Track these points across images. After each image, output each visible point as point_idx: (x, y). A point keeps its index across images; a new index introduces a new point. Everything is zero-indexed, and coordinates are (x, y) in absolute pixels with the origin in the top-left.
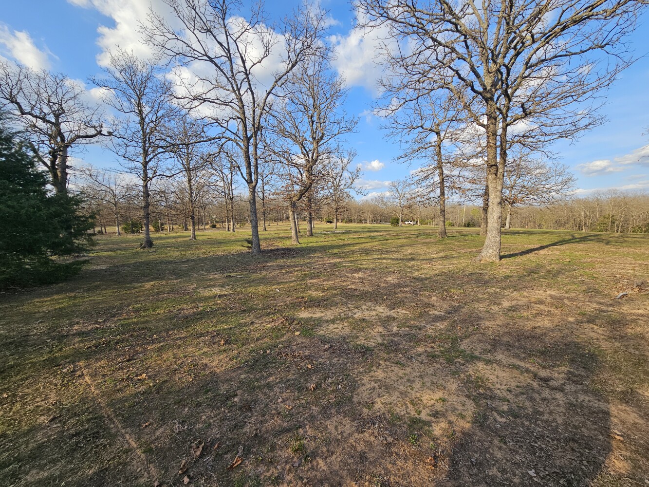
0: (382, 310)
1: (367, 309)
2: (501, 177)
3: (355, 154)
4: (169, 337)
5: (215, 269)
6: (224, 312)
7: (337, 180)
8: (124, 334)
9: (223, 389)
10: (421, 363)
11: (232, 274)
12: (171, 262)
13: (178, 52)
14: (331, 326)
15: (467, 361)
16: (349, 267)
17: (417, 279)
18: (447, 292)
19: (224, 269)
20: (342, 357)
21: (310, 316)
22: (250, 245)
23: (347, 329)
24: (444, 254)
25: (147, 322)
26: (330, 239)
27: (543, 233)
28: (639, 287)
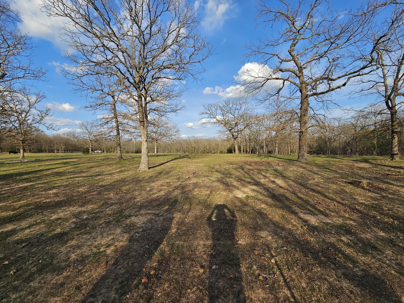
1: (62, 212)
2: (146, 128)
7: (23, 116)
10: (102, 228)
14: (27, 231)
15: (127, 219)
16: (42, 187)
17: (102, 186)
18: (119, 190)
20: (41, 245)
23: (44, 228)
24: (120, 170)
26: (17, 167)
27: (170, 155)
28: (194, 173)
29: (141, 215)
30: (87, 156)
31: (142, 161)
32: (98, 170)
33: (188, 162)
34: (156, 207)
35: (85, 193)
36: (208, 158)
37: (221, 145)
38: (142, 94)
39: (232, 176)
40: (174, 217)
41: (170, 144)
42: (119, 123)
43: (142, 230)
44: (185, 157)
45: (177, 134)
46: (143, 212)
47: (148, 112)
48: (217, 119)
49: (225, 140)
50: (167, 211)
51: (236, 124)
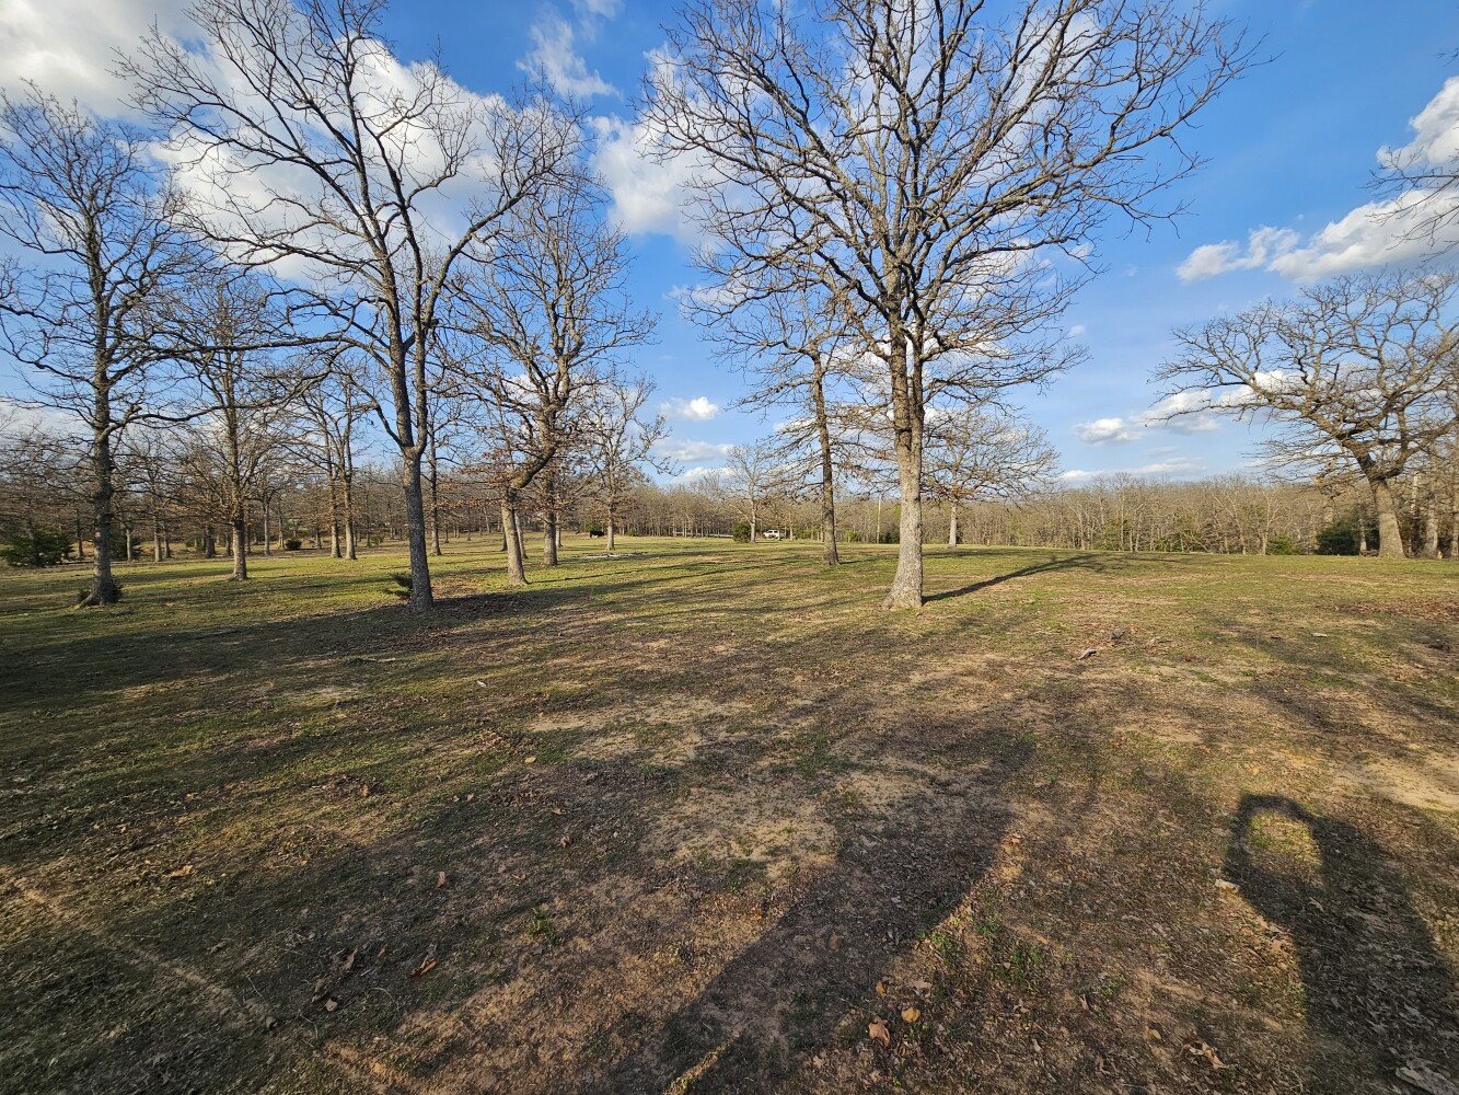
0: (704, 706)
1: (673, 707)
2: (917, 453)
3: (652, 386)
4: (228, 794)
5: (319, 648)
6: (357, 737)
7: (614, 441)
8: (101, 800)
9: (379, 868)
10: (762, 783)
11: (365, 657)
12: (186, 637)
13: (226, 138)
14: (600, 741)
15: (836, 772)
16: (638, 629)
17: (773, 646)
18: (822, 665)
19: (343, 647)
20: (621, 789)
21: (555, 727)
22: (405, 589)
23: (632, 743)
24: (829, 598)
25: (158, 771)
26: (600, 572)
27: (1009, 553)
28: (1117, 639)
29: (884, 769)
30: (743, 547)
31: (899, 574)
32: (766, 592)
33: (1089, 584)
34: (940, 753)
35: (729, 661)
36: (1196, 571)
37: (1282, 513)
38: (907, 332)
39: (1353, 677)
40: (1015, 816)
41: (1013, 509)
42: (830, 441)
43: (884, 831)
44: (1077, 565)
45: (1045, 467)
46: (890, 760)
47: (925, 394)
48: (1256, 389)
49: (1306, 488)
50: (984, 782)
51: (1394, 403)
